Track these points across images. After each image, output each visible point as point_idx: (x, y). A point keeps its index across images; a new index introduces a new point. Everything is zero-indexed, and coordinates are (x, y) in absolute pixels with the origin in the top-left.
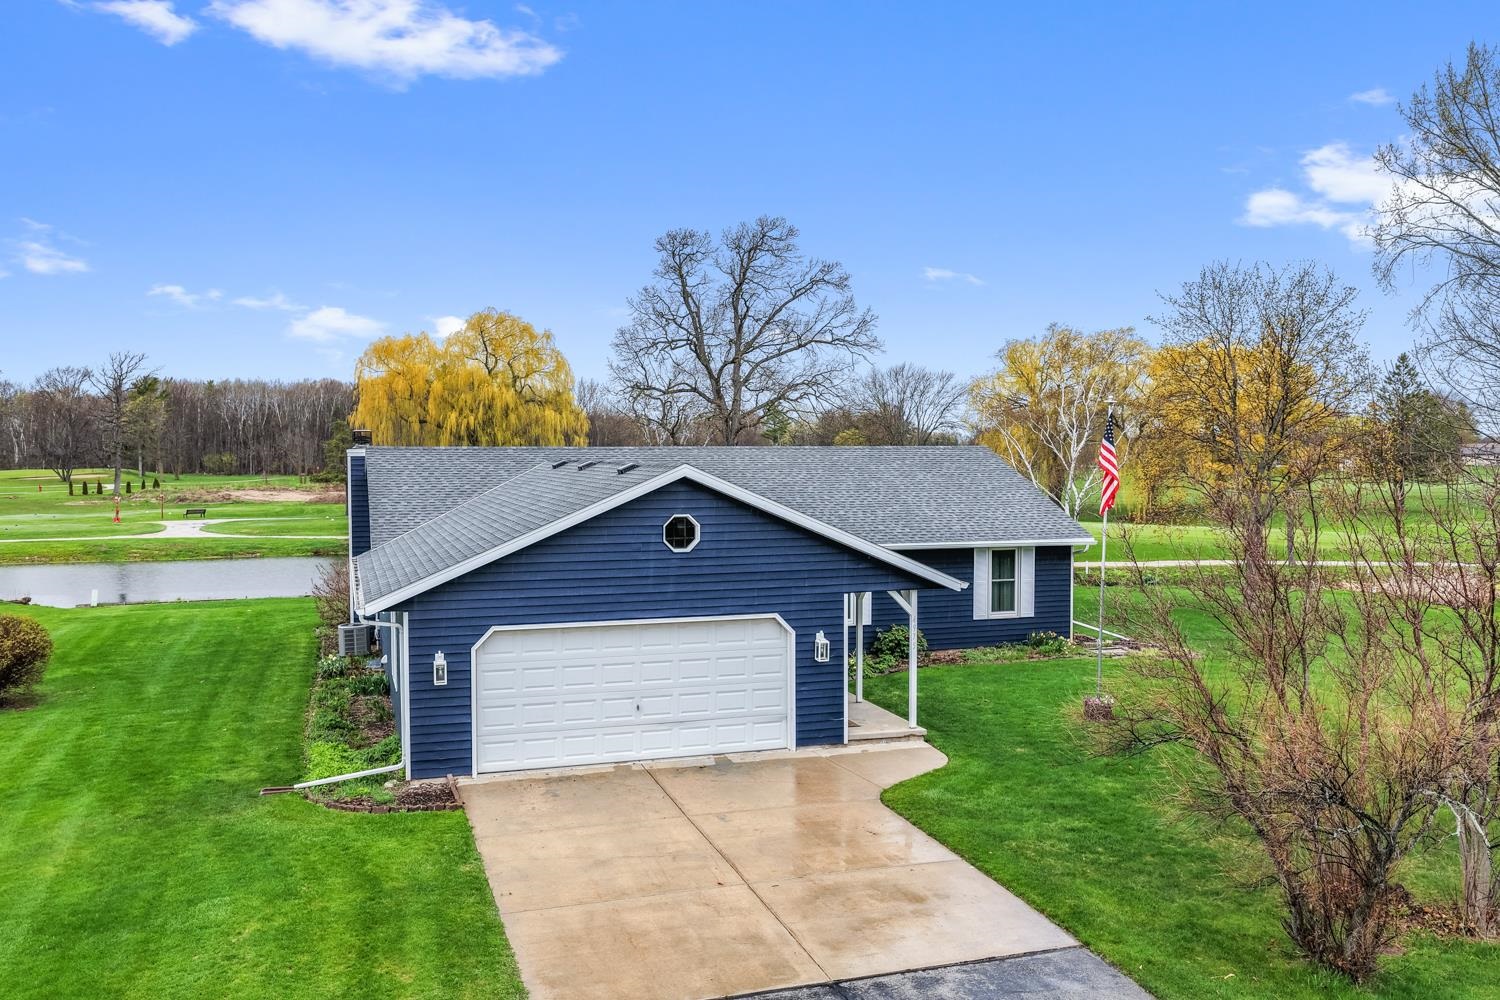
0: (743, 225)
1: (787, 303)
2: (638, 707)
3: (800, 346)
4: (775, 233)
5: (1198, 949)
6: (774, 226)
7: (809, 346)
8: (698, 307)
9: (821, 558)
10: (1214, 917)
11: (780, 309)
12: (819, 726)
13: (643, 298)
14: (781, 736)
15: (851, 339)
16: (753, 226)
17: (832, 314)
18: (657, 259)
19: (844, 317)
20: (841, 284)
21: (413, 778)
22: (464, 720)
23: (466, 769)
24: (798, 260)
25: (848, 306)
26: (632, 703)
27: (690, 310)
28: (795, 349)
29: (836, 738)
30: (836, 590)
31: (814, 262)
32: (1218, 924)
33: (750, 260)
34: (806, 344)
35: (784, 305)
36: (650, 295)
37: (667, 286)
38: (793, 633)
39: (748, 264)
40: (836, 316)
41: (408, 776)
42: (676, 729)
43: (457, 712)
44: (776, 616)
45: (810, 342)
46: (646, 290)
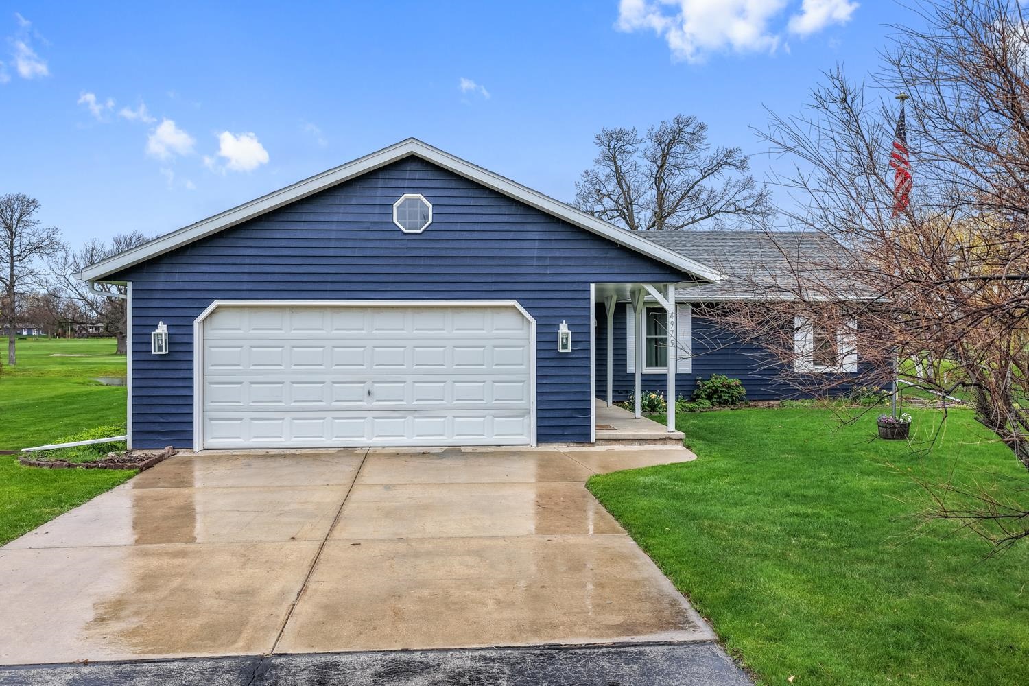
0: (663, 123)
1: (697, 182)
2: (369, 393)
3: (710, 215)
4: (689, 130)
5: (918, 661)
6: (688, 124)
7: (716, 216)
8: (629, 188)
9: (564, 245)
10: (964, 619)
11: (693, 187)
12: (562, 422)
13: (585, 179)
14: (524, 431)
15: (752, 209)
16: (672, 125)
17: (736, 190)
18: (597, 151)
19: (745, 193)
20: (742, 166)
21: (134, 448)
22: (186, 392)
23: (188, 443)
24: (705, 147)
25: (749, 182)
26: (363, 388)
27: (622, 189)
28: (706, 217)
29: (582, 436)
30: (583, 278)
31: (720, 151)
32: (969, 629)
33: (669, 150)
34: (714, 214)
35: (696, 183)
36: (590, 176)
37: (604, 171)
38: (533, 322)
39: (668, 152)
40: (738, 192)
41: (129, 446)
42: (410, 418)
43: (180, 384)
44: (515, 303)
45: (719, 211)
46: (586, 172)
